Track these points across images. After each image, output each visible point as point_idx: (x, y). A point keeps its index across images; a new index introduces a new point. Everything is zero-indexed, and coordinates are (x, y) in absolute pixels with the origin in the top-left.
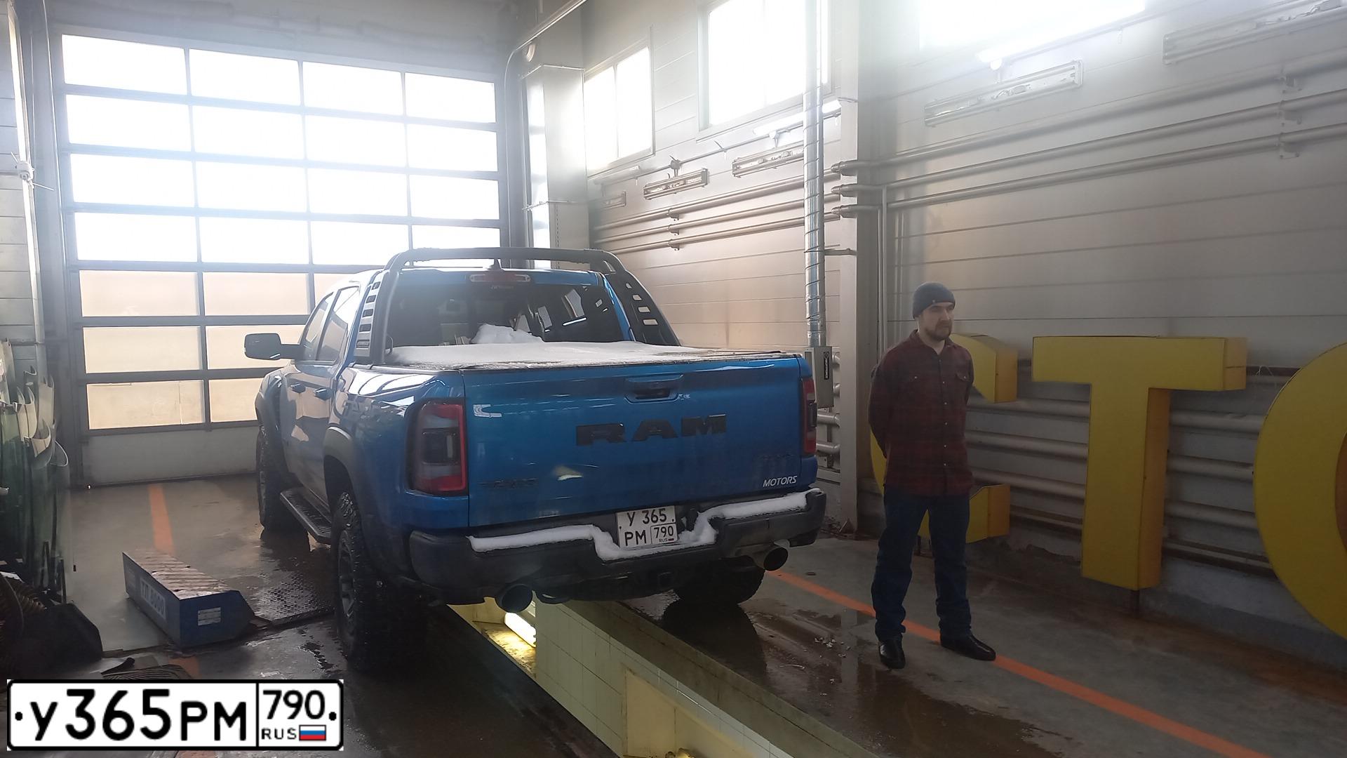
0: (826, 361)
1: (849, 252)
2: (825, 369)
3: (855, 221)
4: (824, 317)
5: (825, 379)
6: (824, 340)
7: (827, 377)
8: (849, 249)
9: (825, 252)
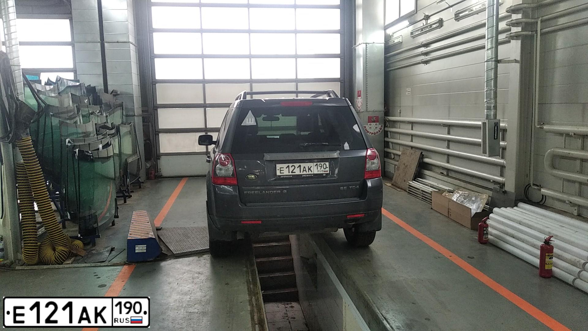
0: (496, 128)
1: (516, 61)
2: (495, 133)
3: (519, 42)
4: (496, 102)
5: (495, 139)
6: (495, 115)
7: (496, 138)
8: (515, 60)
9: (497, 61)
